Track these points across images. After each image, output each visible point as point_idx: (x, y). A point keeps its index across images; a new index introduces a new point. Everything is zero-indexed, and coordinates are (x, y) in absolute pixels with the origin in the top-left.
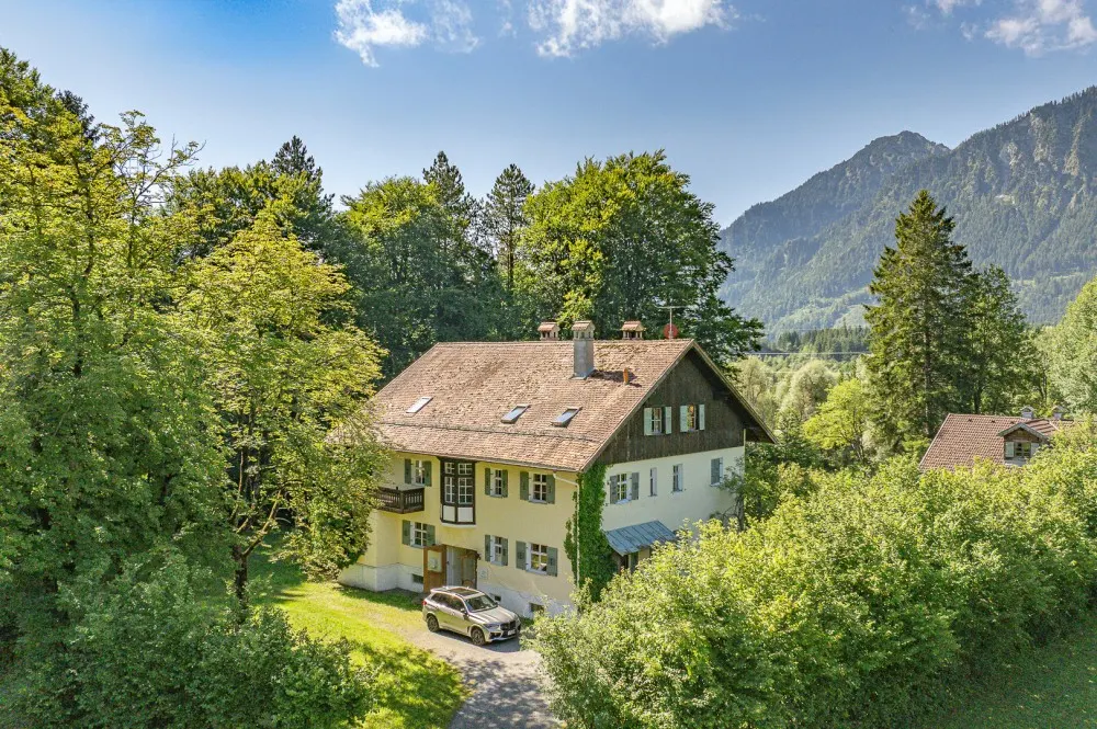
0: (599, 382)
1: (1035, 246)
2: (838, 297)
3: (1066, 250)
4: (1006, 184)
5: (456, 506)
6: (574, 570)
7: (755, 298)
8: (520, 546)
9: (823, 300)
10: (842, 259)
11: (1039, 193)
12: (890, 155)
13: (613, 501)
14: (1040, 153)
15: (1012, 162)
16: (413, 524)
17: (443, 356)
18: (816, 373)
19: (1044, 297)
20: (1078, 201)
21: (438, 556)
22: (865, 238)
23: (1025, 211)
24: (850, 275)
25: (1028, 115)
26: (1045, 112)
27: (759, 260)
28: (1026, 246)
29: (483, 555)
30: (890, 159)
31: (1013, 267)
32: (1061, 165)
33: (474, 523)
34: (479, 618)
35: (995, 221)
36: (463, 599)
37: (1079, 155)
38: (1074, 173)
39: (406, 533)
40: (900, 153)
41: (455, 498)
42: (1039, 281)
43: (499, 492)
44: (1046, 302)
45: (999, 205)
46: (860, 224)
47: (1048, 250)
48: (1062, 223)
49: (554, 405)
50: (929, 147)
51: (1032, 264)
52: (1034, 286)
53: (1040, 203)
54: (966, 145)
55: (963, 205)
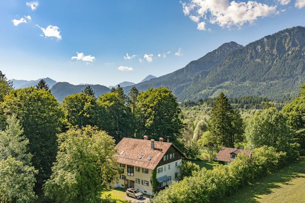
0: (156, 151)
1: (265, 73)
2: (214, 87)
3: (273, 74)
4: (258, 56)
5: (130, 173)
6: (152, 185)
7: (192, 87)
8: (142, 181)
9: (210, 88)
10: (215, 76)
11: (266, 59)
12: (228, 48)
13: (158, 173)
14: (267, 48)
15: (260, 51)
16: (122, 175)
17: (125, 141)
18: (203, 123)
19: (268, 87)
20: (276, 61)
21: (127, 181)
22: (221, 71)
23: (263, 64)
24: (217, 81)
25: (264, 38)
26: (268, 37)
27: (193, 76)
28: (263, 74)
29: (135, 182)
30: (228, 49)
31: (260, 79)
32: (272, 52)
33: (134, 176)
34: (136, 195)
35: (255, 66)
36: (133, 191)
37: (277, 49)
38: (275, 54)
39: (120, 177)
40: (231, 47)
41: (130, 172)
42: (266, 83)
43: (138, 171)
44: (268, 89)
45: (256, 62)
46: (220, 67)
47: (269, 74)
48: (272, 67)
49: (148, 156)
50: (238, 46)
51: (265, 78)
52: (265, 84)
53: (267, 62)
54: (247, 46)
55: (247, 62)
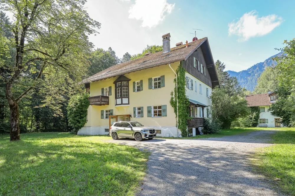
5: (122, 98)
6: (176, 111)
8: (149, 108)
16: (105, 111)
21: (115, 119)
29: (133, 116)
33: (129, 104)
39: (102, 115)
41: (121, 95)
43: (138, 90)
